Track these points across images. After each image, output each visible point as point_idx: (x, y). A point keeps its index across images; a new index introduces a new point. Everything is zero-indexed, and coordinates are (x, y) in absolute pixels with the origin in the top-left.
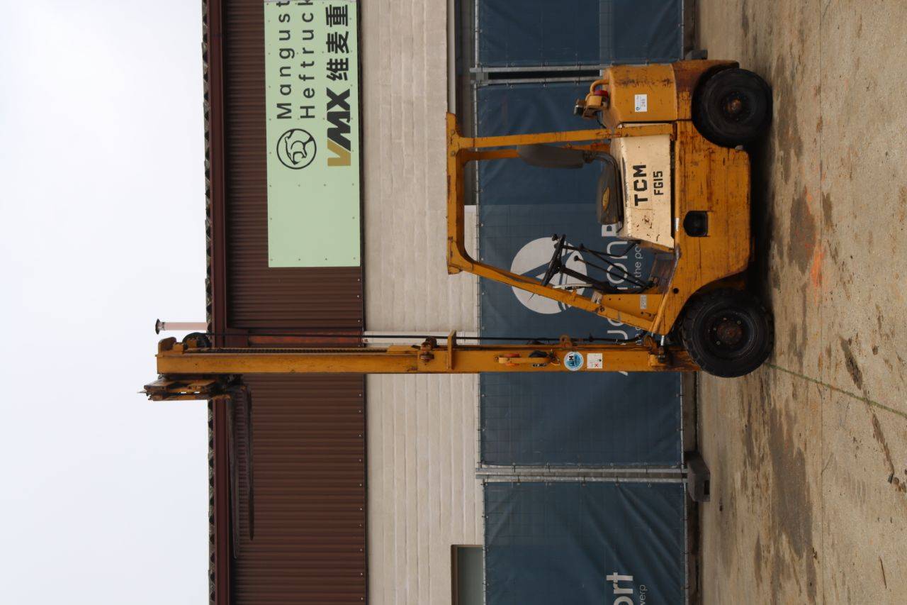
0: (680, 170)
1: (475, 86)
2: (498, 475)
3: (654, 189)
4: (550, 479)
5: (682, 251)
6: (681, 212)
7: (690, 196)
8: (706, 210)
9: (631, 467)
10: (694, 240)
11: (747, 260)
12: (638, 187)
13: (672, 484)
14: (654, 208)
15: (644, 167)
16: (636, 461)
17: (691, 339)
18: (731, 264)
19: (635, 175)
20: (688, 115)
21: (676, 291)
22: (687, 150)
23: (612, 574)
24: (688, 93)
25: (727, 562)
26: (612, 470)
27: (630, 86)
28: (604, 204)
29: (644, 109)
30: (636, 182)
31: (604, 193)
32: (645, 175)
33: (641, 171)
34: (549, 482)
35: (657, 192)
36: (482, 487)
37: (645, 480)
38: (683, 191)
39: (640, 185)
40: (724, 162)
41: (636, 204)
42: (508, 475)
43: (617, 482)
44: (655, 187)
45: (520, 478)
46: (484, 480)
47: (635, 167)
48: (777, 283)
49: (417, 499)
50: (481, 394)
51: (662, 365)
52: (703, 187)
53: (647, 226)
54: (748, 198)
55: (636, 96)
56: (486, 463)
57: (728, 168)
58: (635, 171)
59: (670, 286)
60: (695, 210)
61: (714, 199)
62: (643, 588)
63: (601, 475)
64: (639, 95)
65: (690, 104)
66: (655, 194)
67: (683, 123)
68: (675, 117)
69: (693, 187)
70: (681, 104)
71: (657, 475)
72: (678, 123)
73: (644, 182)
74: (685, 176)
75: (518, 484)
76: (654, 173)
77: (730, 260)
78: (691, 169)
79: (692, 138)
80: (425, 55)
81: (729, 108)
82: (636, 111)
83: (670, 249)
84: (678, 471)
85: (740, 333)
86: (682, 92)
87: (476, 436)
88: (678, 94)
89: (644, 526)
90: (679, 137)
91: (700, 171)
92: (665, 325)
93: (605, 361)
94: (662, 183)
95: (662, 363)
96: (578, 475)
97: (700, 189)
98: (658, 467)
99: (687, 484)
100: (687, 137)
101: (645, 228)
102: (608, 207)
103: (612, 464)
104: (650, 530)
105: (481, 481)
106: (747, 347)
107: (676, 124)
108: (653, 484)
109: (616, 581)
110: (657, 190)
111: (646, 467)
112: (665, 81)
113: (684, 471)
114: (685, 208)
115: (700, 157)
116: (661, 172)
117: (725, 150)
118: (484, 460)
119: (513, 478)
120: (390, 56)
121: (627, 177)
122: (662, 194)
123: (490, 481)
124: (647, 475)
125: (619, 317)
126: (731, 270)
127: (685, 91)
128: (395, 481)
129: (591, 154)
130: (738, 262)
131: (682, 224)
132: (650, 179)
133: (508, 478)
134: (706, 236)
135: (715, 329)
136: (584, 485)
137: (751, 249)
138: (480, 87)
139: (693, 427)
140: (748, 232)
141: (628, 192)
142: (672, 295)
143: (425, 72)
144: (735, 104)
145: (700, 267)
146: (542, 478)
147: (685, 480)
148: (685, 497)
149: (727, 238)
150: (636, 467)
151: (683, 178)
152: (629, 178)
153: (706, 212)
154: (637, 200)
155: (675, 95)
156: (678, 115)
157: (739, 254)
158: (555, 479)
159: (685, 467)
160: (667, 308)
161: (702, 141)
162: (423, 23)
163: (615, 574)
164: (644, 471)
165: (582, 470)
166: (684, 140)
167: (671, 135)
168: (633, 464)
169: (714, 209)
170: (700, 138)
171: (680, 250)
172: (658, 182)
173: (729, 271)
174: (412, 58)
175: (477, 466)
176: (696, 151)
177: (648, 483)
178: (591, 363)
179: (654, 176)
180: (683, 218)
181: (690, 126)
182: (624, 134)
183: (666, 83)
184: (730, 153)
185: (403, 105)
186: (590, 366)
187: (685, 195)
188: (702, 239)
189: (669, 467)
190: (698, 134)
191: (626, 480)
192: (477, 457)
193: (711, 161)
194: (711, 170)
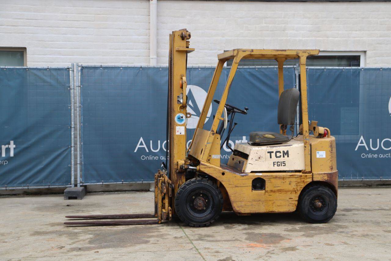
0: (287, 175)
1: (295, 66)
2: (74, 76)
3: (276, 162)
4: (73, 107)
5: (245, 177)
6: (265, 176)
7: (273, 180)
8: (266, 190)
9: (81, 154)
10: (250, 183)
11: (239, 212)
12: (277, 153)
13: (71, 178)
14: (266, 161)
15: (288, 156)
16: (84, 158)
17: (197, 183)
18: (238, 203)
19: (284, 152)
20: (315, 179)
21: (223, 174)
22: (298, 179)
23: (14, 144)
24: (326, 179)
25: (39, 209)
26: (78, 143)
27: (330, 149)
28: (266, 135)
29: (318, 156)
30: (280, 152)
31: (272, 135)
32: (284, 157)
33: (286, 155)
34: (70, 106)
35: (275, 163)
36: (66, 67)
37: (73, 163)
38: (276, 177)
39: (278, 154)
40: (291, 198)
41: (268, 152)
42: (74, 83)
43: (71, 147)
44: (277, 162)
45: (73, 90)
46: (71, 68)
47: (288, 152)
48: (227, 228)
49: (55, 27)
50: (122, 67)
51: (179, 167)
52: (278, 188)
53: (257, 158)
54: (271, 211)
55: (325, 152)
56: (82, 70)
57: (287, 201)
58: (286, 152)
59: (226, 171)
60: (266, 183)
61: (272, 193)
62: (6, 162)
63: (75, 137)
64: (325, 154)
65: (321, 180)
66: (274, 163)
67: (312, 176)
68: (314, 172)
69: (278, 182)
70: (321, 175)
71: (76, 171)
72: (312, 174)
73: (280, 156)
74: (284, 178)
75: (69, 89)
76: (285, 162)
77: (239, 203)
78: (288, 181)
79: (304, 181)
80: (310, 38)
81: (317, 201)
82: (317, 152)
83: (244, 171)
84: (78, 182)
85: (200, 209)
86: (327, 176)
87: (98, 64)
88: (326, 174)
89: (45, 163)
90: (304, 174)
91: (286, 186)
92: (205, 168)
93: (180, 136)
94: (279, 166)
95: (180, 167)
96: (75, 124)
97: (276, 186)
98: (81, 170)
99: (71, 187)
100: (304, 179)
101: (255, 157)
102: (264, 137)
103: (82, 143)
104: (43, 166)
105: (70, 66)
106: (192, 213)
107: (310, 173)
108: (70, 168)
109: (10, 146)
110: (276, 163)
111: (81, 164)
112: (332, 167)
113: (78, 185)
114: (267, 178)
115: (293, 186)
116: (285, 165)
117: (297, 199)
118: (83, 68)
119: (73, 86)
120: (310, 18)
121: (282, 147)
122: (274, 166)
123: (70, 72)
124: (76, 164)
125: (209, 143)
126: (234, 203)
127: (328, 178)
128: (66, 14)
129: (292, 128)
130: (238, 207)
131: (259, 177)
132: (281, 159)
133: (73, 83)
134: (252, 190)
135: (201, 195)
136: (69, 127)
137: (245, 214)
138: (294, 69)
139: (101, 190)
140: (254, 212)
141: (275, 148)
142: (222, 172)
143: (301, 38)
144: (319, 204)
145: (236, 187)
146: (73, 103)
147: (73, 186)
148: (64, 186)
149: (251, 201)
150: (81, 158)
151: (283, 177)
152: (282, 148)
153: (265, 189)
154: (270, 153)
155: (326, 173)
156: (315, 174)
157: (242, 207)
158: (73, 110)
159: (81, 186)
160: (214, 169)
161: (302, 187)
162: (327, 38)
163: (14, 146)
164: (78, 162)
165: (78, 126)
166: (303, 177)
167: (305, 170)
168: (82, 156)
169: (266, 193)
170: (303, 185)
171: (245, 176)
172: (280, 164)
173: (234, 202)
174: (309, 31)
175: (80, 64)
176: (296, 184)
177: (71, 164)
178: (179, 128)
179: (283, 162)
180: (262, 177)
181: (310, 180)
182: (306, 145)
183: (331, 168)
184: (296, 202)
185: (283, 25)
186: (177, 128)
187: (274, 178)
188: (251, 188)
189: (81, 176)
190: (306, 184)
191: (73, 152)
192: (85, 65)
193: (291, 192)
194: (287, 191)
